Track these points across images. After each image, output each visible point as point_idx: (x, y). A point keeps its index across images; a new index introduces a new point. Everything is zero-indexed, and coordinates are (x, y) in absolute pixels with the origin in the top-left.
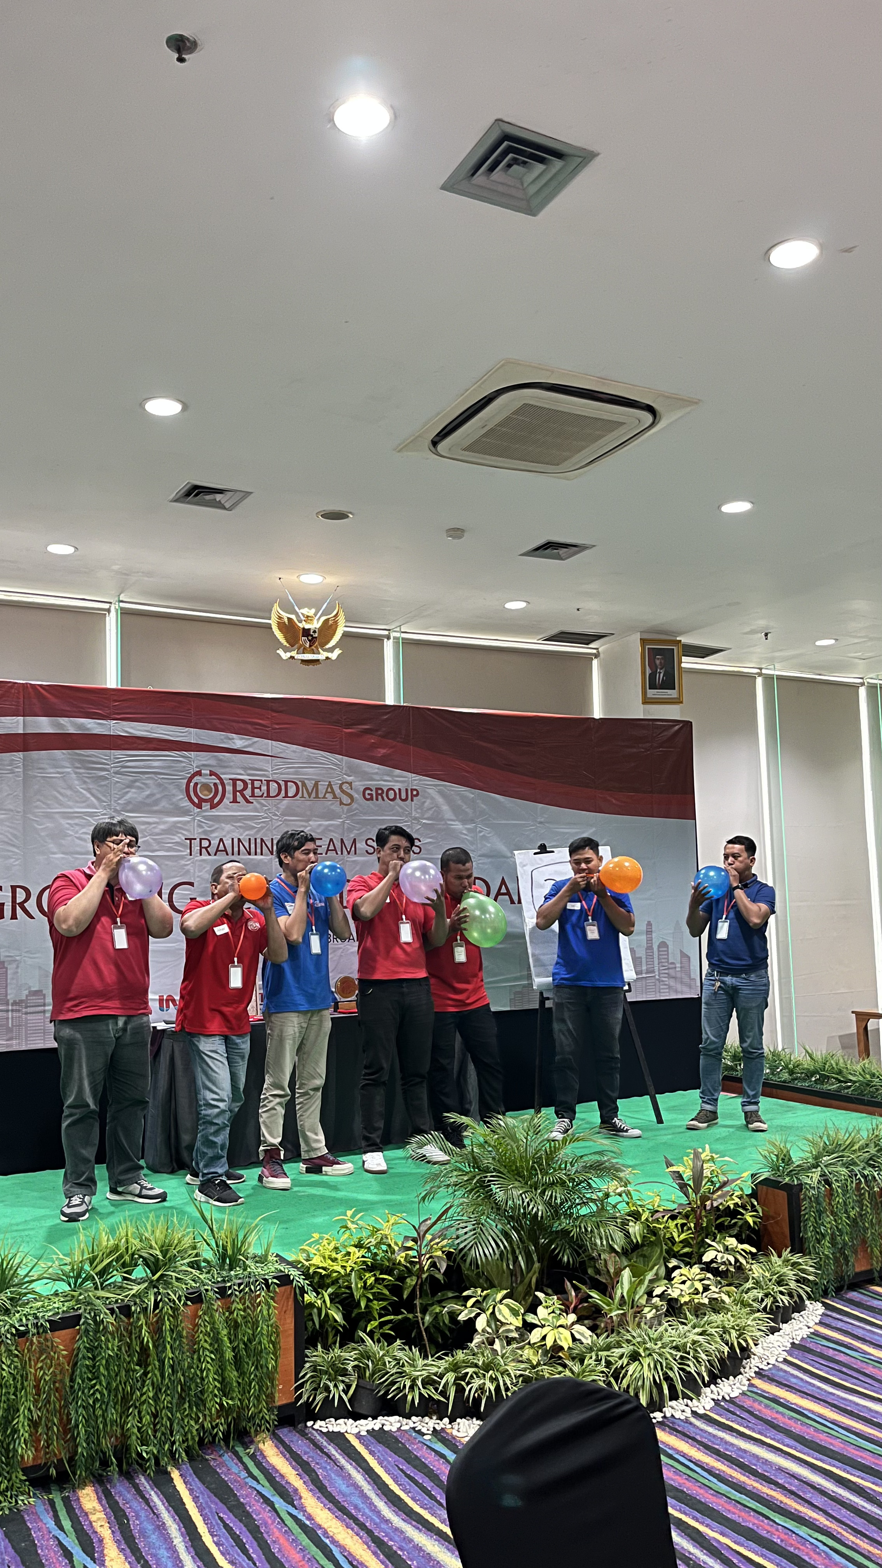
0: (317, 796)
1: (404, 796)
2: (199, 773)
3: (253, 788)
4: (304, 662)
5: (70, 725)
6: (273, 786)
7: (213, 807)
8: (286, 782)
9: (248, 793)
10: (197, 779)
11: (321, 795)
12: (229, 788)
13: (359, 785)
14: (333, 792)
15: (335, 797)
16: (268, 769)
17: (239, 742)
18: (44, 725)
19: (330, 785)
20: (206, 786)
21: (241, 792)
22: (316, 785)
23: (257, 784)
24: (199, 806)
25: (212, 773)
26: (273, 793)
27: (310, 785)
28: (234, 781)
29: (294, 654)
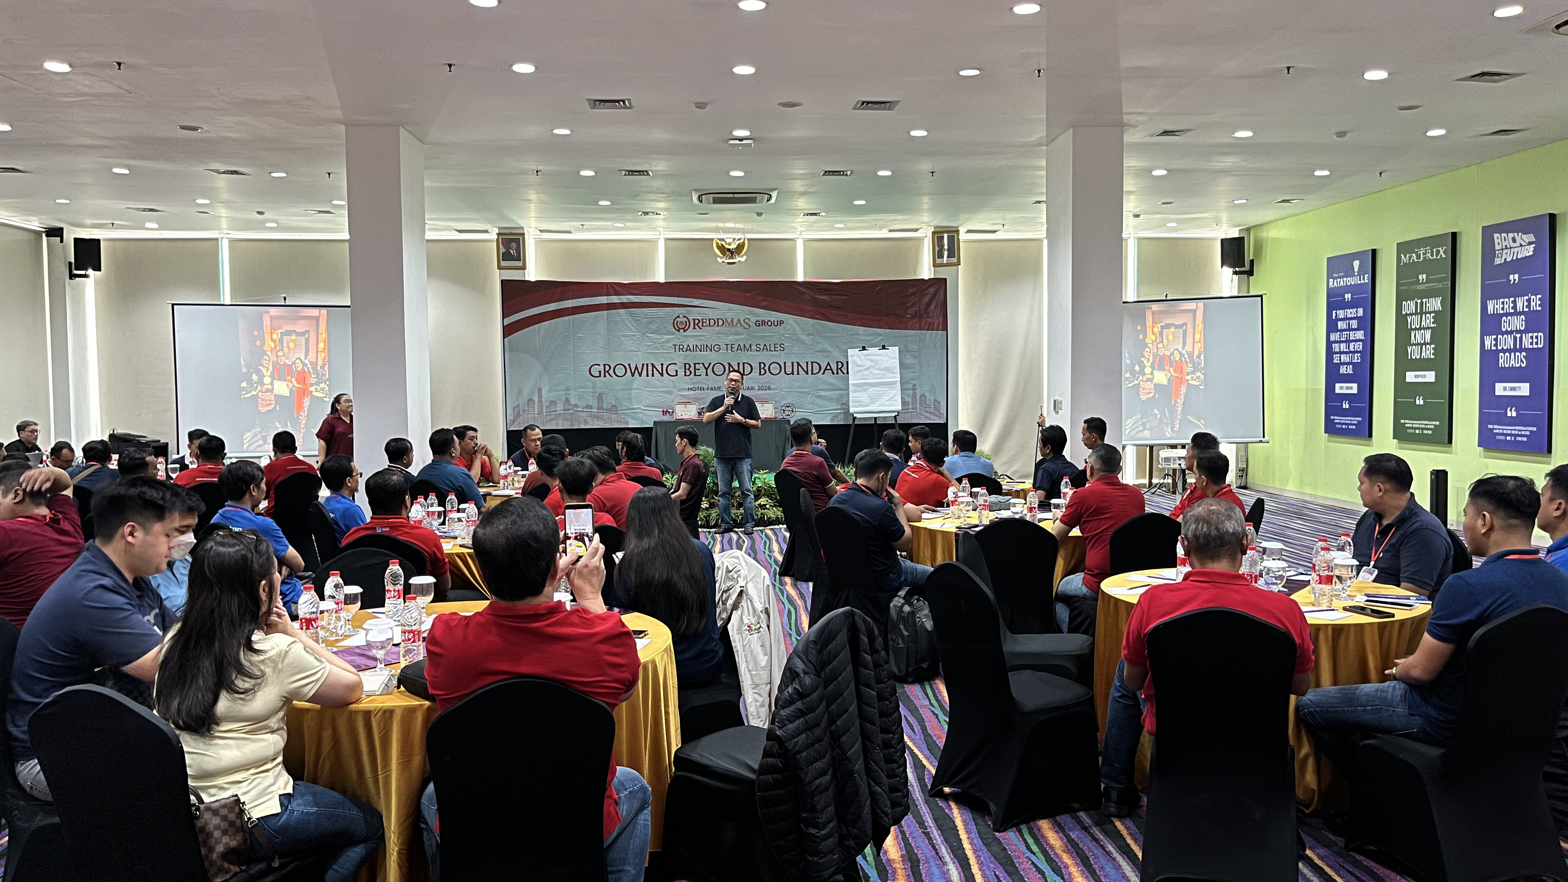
0: (733, 325)
1: (776, 324)
2: (679, 317)
3: (703, 323)
4: (729, 263)
5: (624, 299)
6: (712, 321)
7: (685, 331)
8: (718, 319)
9: (700, 325)
10: (677, 319)
11: (734, 324)
12: (692, 323)
13: (753, 319)
14: (740, 323)
15: (741, 325)
16: (710, 314)
17: (696, 302)
18: (615, 299)
19: (739, 320)
20: (682, 323)
21: (697, 324)
22: (732, 320)
23: (704, 321)
24: (679, 331)
25: (684, 317)
26: (712, 324)
27: (729, 320)
28: (694, 320)
29: (724, 260)
